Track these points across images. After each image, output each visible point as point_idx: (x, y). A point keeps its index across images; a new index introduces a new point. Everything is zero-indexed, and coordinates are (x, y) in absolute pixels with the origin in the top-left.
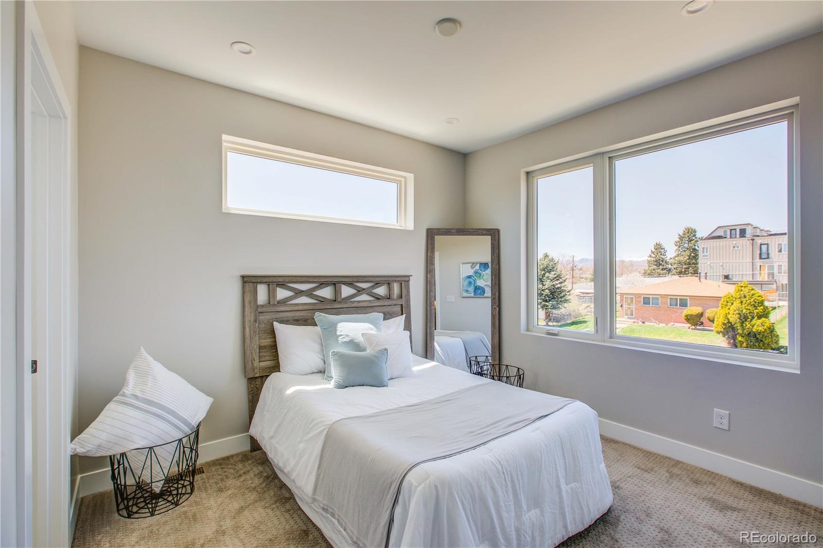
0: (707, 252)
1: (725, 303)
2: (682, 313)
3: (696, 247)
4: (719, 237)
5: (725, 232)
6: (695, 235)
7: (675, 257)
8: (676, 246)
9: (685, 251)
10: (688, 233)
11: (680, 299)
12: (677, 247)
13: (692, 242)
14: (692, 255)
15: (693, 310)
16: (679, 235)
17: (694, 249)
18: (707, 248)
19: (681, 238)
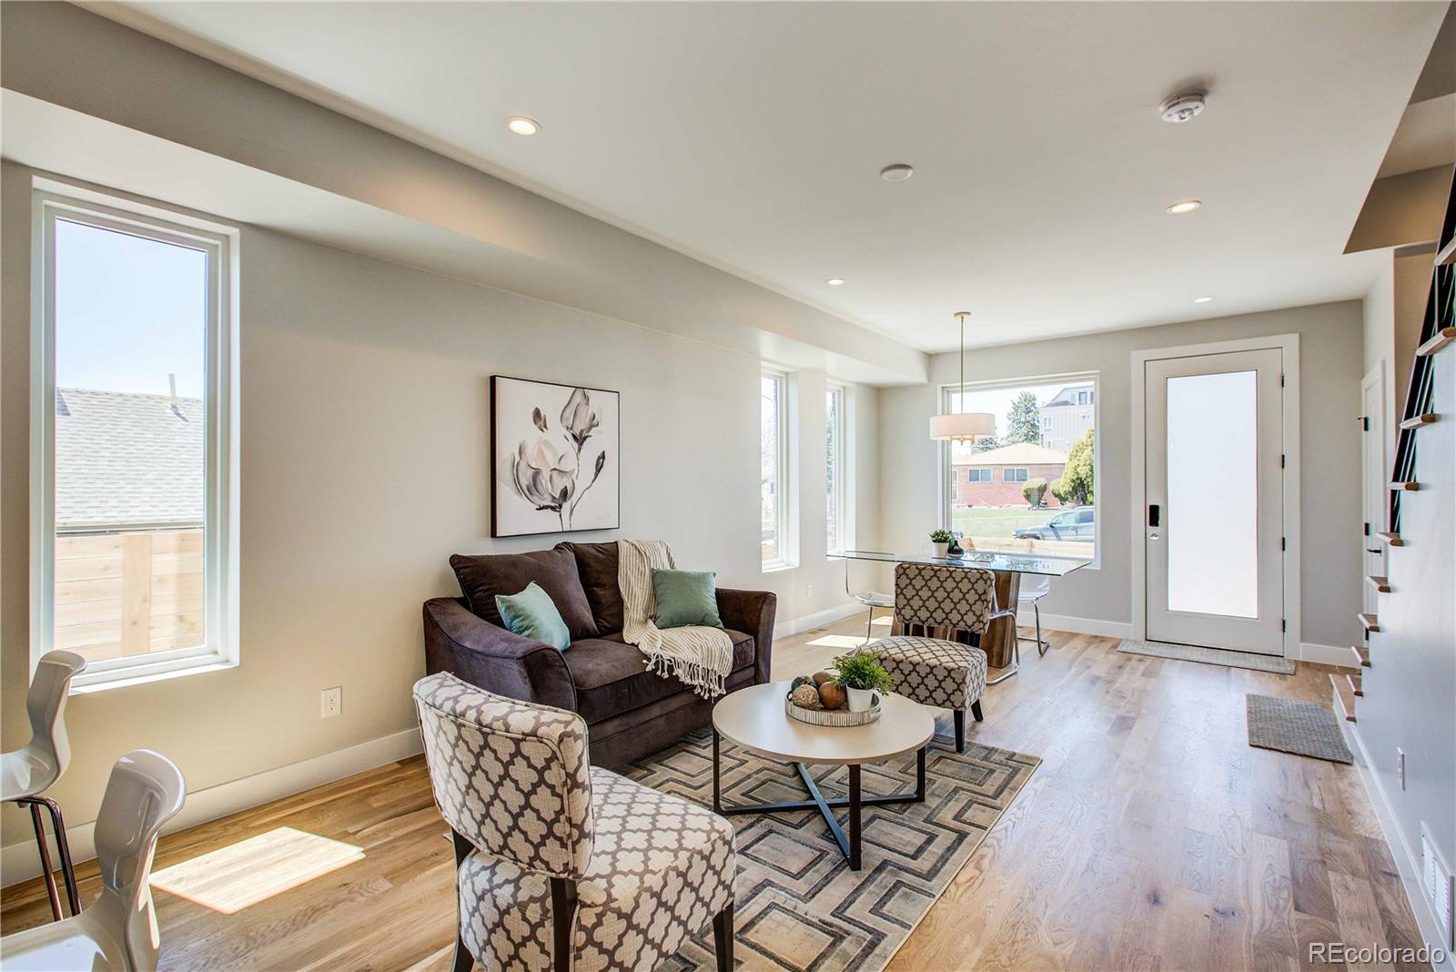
0: (1050, 425)
1: (1075, 453)
2: (1019, 490)
3: (1036, 422)
4: (1066, 403)
5: (1073, 396)
6: (1034, 405)
7: (1009, 437)
8: (1009, 419)
9: (1021, 428)
10: (1025, 400)
11: (1018, 470)
12: (1011, 422)
13: (1030, 414)
14: (1031, 433)
15: (1034, 482)
16: (1014, 404)
17: (1033, 425)
18: (1050, 419)
19: (1016, 408)
